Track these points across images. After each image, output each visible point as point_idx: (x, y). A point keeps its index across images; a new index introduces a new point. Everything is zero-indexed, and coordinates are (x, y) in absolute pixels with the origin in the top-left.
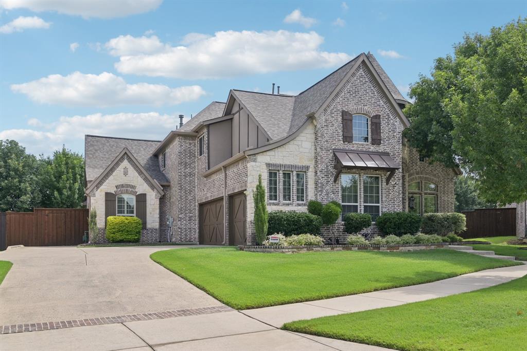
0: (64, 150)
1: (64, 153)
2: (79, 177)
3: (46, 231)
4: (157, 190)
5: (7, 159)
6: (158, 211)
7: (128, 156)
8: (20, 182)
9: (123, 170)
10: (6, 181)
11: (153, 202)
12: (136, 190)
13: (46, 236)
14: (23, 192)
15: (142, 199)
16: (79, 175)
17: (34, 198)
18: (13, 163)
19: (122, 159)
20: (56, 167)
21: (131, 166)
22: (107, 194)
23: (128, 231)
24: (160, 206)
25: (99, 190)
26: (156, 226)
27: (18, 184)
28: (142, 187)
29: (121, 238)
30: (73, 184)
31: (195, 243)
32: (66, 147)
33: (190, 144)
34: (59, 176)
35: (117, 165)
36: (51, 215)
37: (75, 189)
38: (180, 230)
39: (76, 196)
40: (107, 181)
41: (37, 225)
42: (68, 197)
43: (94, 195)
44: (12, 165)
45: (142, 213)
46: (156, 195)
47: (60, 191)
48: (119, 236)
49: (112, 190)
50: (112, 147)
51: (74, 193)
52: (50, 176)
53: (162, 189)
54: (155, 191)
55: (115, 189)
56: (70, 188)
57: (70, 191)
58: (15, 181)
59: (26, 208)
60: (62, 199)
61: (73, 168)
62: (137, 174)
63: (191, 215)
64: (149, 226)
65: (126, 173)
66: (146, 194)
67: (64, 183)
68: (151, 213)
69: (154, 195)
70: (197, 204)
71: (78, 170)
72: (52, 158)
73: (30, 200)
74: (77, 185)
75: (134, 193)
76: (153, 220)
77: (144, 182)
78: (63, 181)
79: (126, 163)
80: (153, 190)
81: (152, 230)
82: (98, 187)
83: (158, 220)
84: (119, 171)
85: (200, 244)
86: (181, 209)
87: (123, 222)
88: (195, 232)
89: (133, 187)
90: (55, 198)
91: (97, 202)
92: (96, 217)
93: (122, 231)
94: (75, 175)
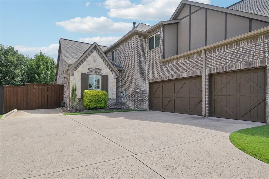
0: (41, 53)
1: (41, 55)
2: (50, 68)
3: (34, 99)
4: (115, 73)
5: (6, 55)
6: (115, 87)
7: (97, 48)
8: (15, 69)
9: (93, 58)
10: (6, 68)
11: (112, 81)
12: (102, 72)
13: (34, 103)
14: (16, 75)
15: (105, 78)
16: (50, 66)
17: (23, 78)
18: (10, 57)
19: (92, 51)
20: (36, 62)
21: (98, 56)
22: (82, 74)
23: (100, 101)
24: (116, 84)
25: (76, 71)
26: (114, 96)
27: (13, 70)
28: (106, 71)
29: (95, 106)
30: (47, 71)
31: (146, 109)
32: (42, 52)
33: (143, 41)
34: (38, 67)
35: (90, 54)
36: (37, 88)
37: (48, 74)
38: (136, 100)
39: (49, 78)
40: (82, 65)
41: (27, 95)
42: (44, 78)
43: (73, 75)
44: (9, 58)
45: (105, 88)
46: (114, 76)
47: (39, 75)
48: (93, 105)
49: (86, 72)
50: (78, 47)
51: (47, 76)
52: (33, 67)
53: (119, 72)
54: (114, 73)
55: (88, 71)
56: (45, 74)
57: (45, 75)
58: (11, 68)
59: (18, 84)
60: (40, 80)
61: (47, 63)
62: (102, 61)
63: (143, 90)
64: (110, 97)
65: (95, 60)
66: (108, 75)
67: (41, 71)
68: (111, 88)
69: (113, 76)
70: (147, 82)
71: (49, 64)
72: (33, 58)
73: (21, 80)
74: (49, 72)
75: (100, 74)
76: (112, 93)
77: (107, 67)
78: (41, 69)
79: (95, 53)
80: (112, 72)
81: (112, 100)
82: (76, 69)
83: (115, 93)
84: (90, 58)
85: (150, 110)
86: (137, 86)
87: (96, 94)
88: (146, 102)
89: (100, 70)
90: (36, 79)
91: (75, 80)
92: (76, 91)
93: (96, 101)
94: (48, 67)
